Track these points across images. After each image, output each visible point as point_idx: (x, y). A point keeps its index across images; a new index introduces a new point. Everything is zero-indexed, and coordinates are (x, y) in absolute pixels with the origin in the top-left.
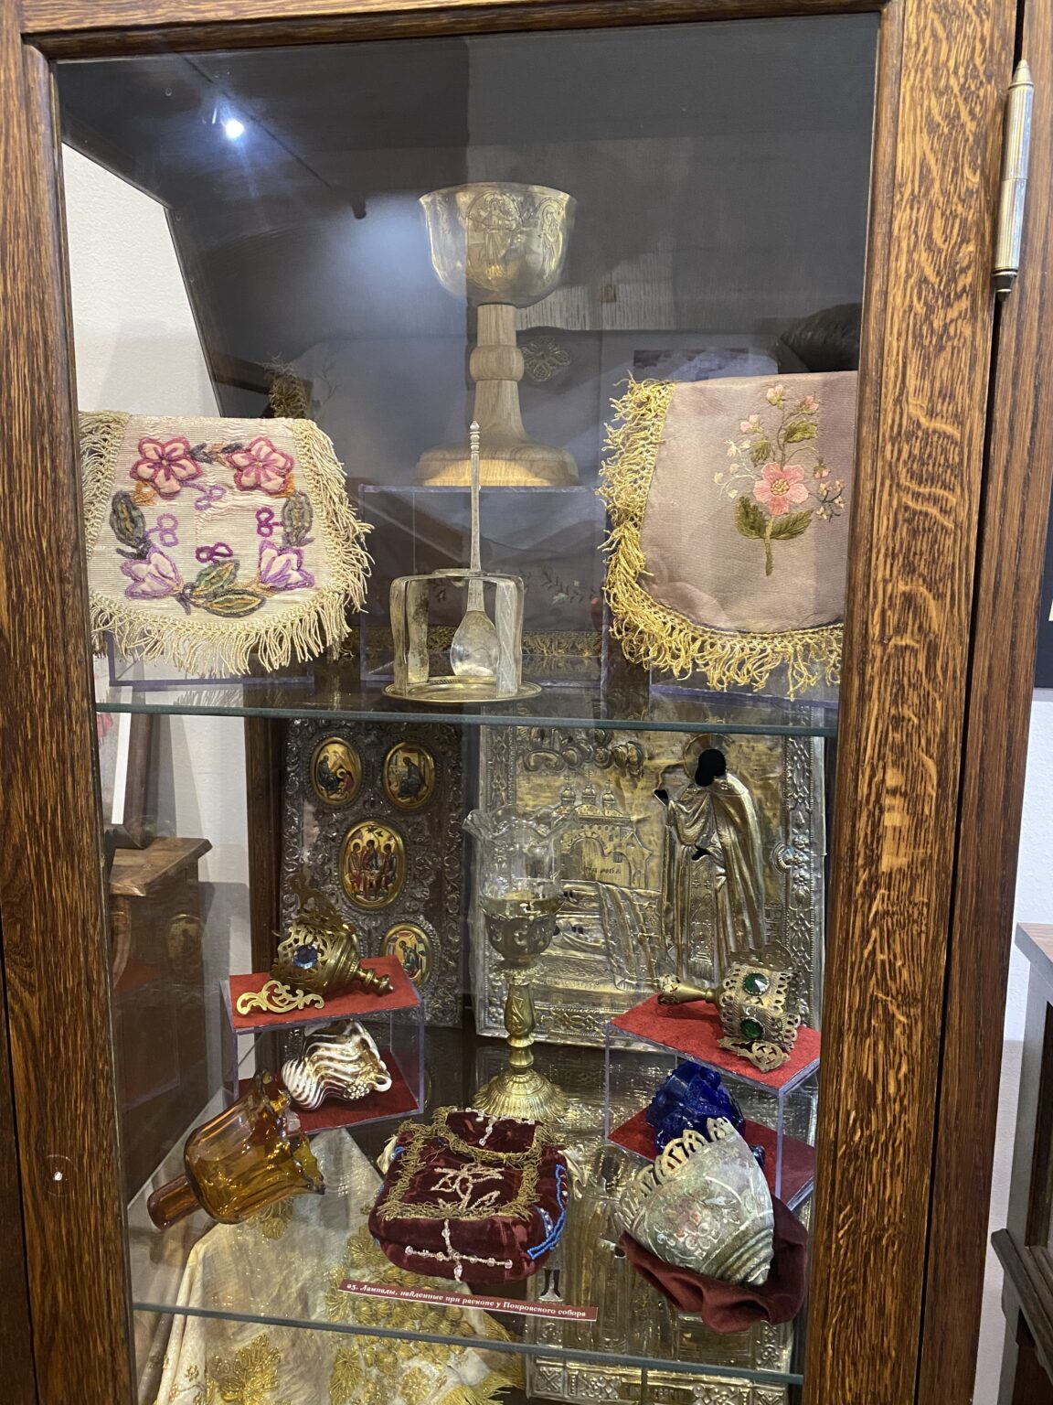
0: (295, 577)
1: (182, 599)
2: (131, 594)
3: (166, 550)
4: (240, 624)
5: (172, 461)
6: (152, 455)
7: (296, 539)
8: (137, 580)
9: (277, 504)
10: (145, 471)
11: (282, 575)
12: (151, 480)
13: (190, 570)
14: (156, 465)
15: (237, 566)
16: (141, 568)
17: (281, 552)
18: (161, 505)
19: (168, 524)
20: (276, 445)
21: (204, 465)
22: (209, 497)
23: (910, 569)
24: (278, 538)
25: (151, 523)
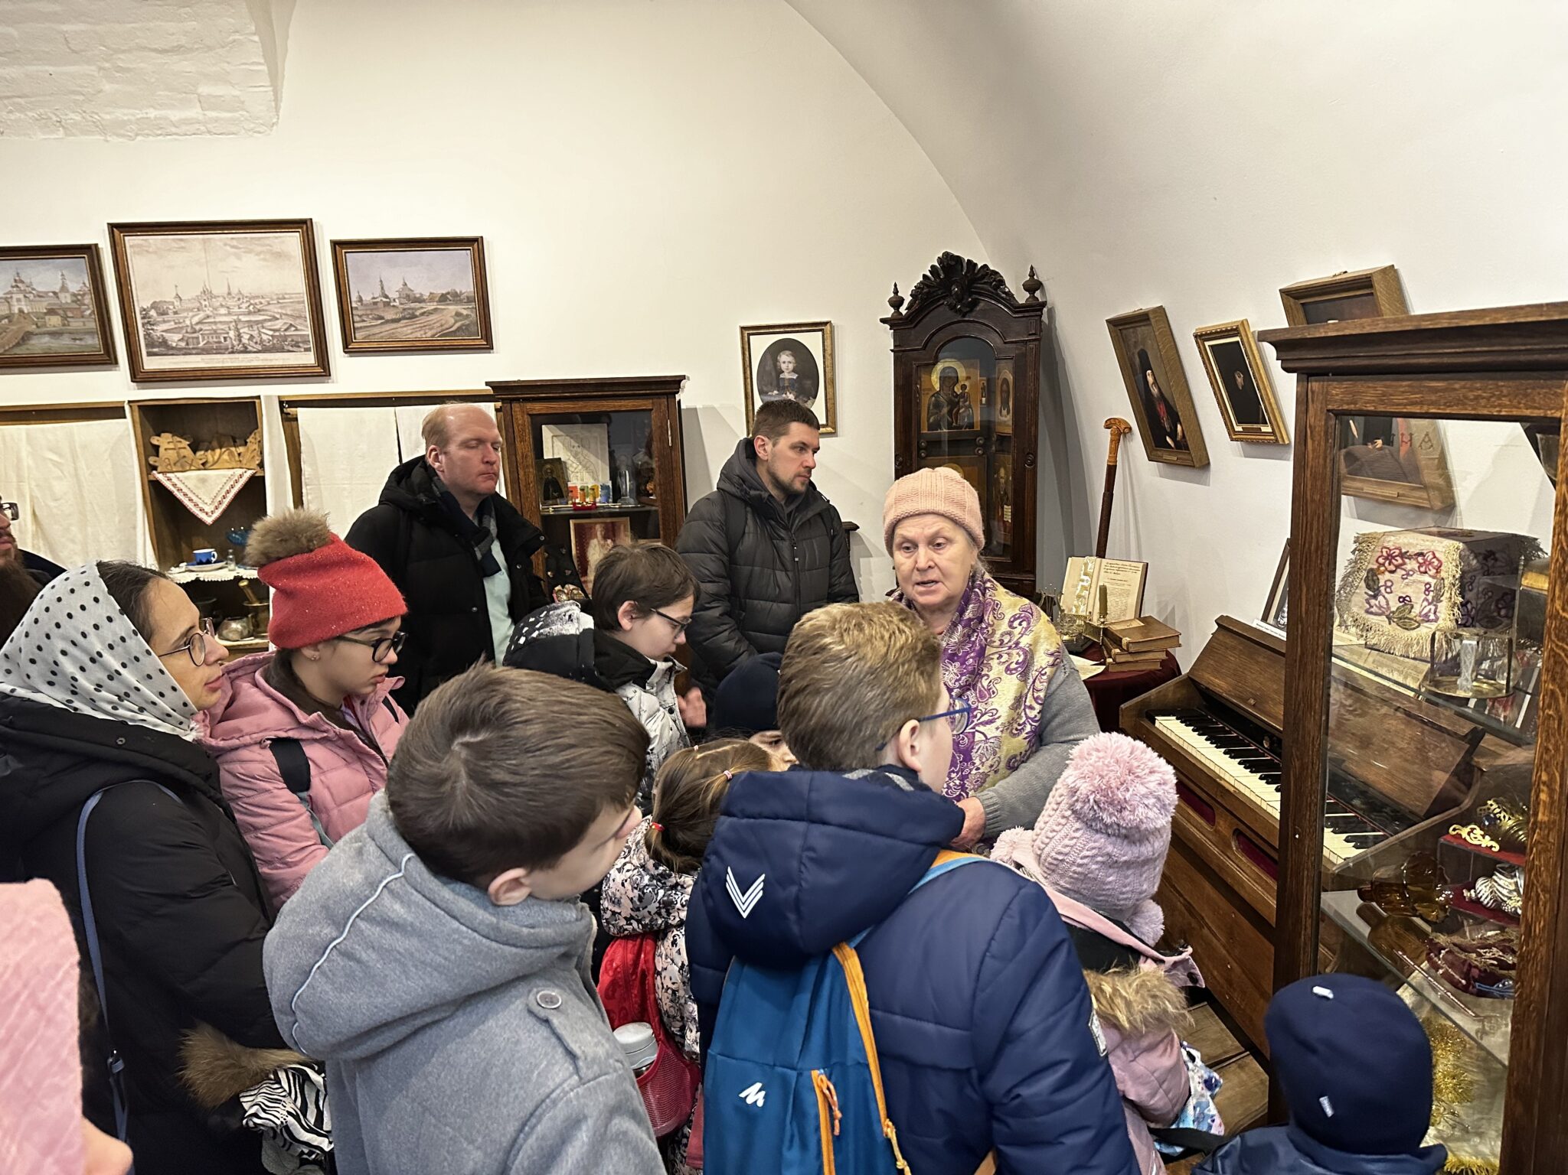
0: (1432, 617)
1: (1387, 617)
2: (1367, 612)
3: (1386, 595)
4: (1407, 633)
5: (1394, 558)
6: (1385, 554)
7: (1437, 599)
8: (1371, 607)
9: (1433, 582)
10: (1381, 560)
11: (1426, 615)
12: (1383, 565)
13: (1394, 605)
14: (1386, 559)
15: (1412, 607)
16: (1373, 602)
17: (1429, 604)
18: (1387, 576)
19: (1389, 584)
20: (1437, 555)
21: (1407, 561)
22: (1408, 574)
23: (1554, 680)
24: (1430, 598)
25: (1382, 583)
